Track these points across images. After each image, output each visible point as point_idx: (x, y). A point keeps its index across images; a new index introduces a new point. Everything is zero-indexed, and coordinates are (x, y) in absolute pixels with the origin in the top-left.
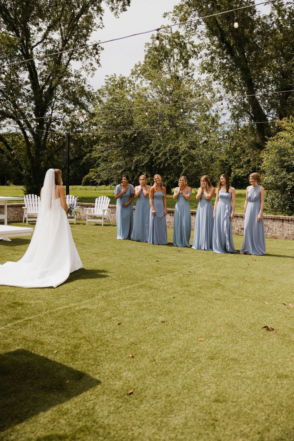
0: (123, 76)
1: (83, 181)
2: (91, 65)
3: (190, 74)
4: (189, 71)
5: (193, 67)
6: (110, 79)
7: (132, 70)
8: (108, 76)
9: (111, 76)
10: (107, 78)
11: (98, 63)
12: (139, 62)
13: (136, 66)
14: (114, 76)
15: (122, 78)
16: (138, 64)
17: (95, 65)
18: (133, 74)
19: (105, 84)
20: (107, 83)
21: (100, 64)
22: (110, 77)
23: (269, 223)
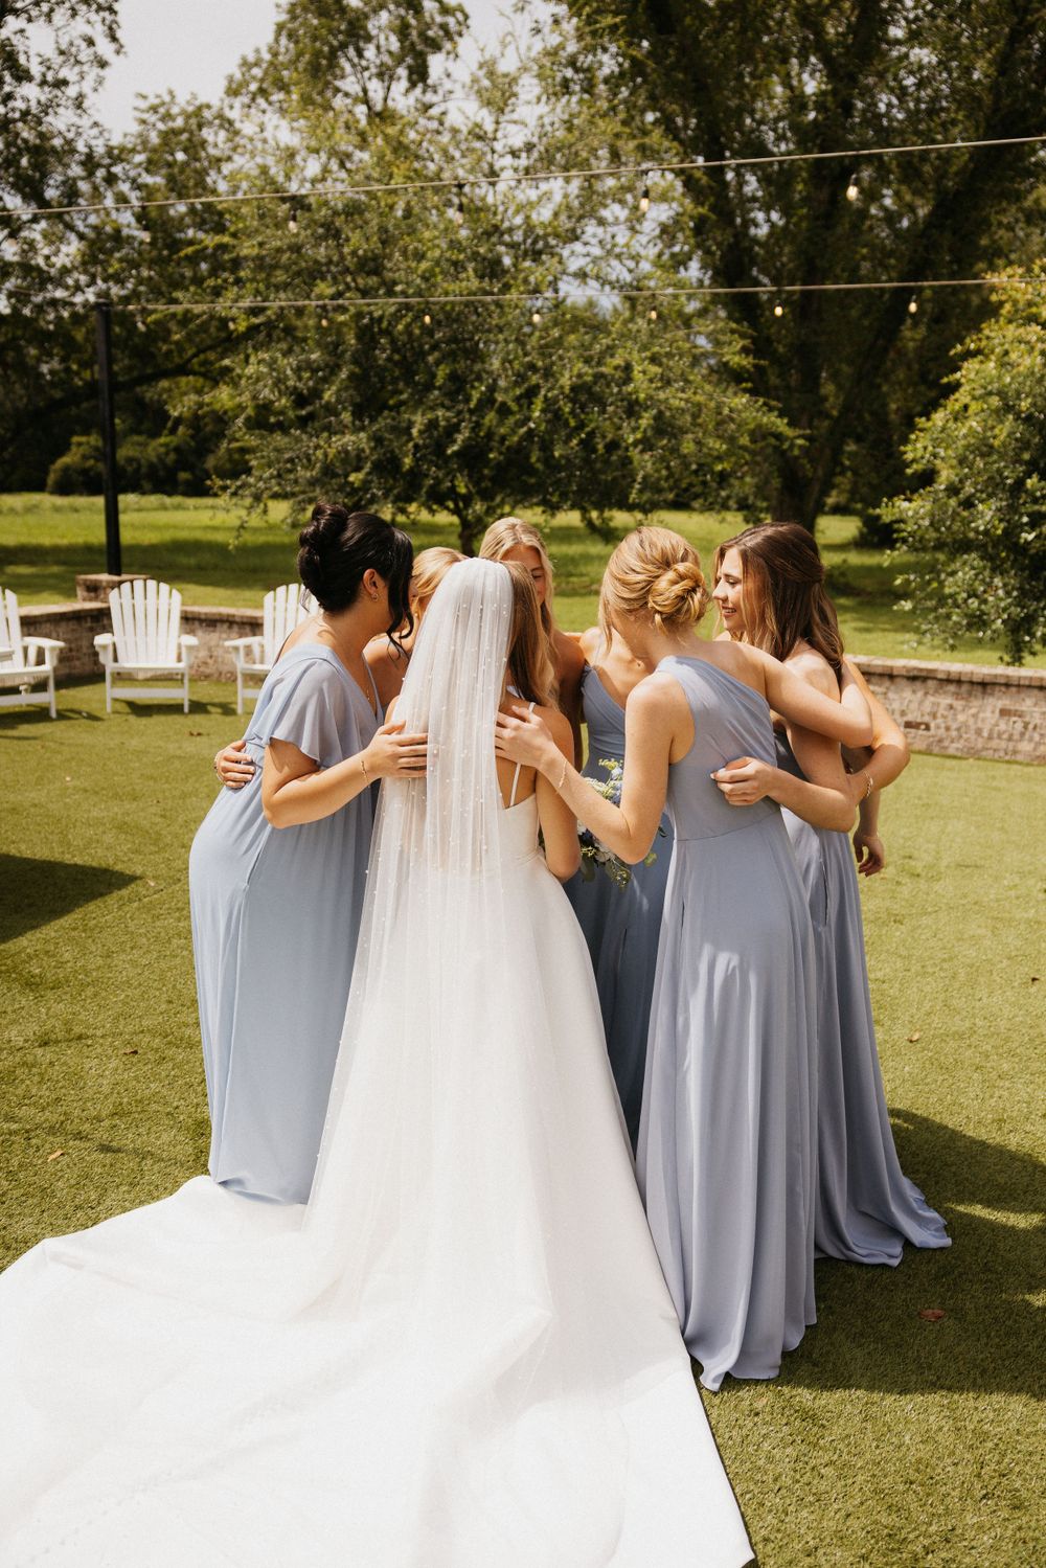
0: (202, 99)
1: (51, 479)
2: (90, 42)
3: (434, 112)
4: (429, 97)
5: (448, 85)
6: (154, 109)
7: (231, 79)
8: (145, 97)
9: (158, 96)
10: (144, 105)
11: (114, 39)
12: (257, 51)
13: (246, 65)
14: (167, 98)
15: (200, 108)
16: (251, 58)
17: (104, 48)
18: (233, 91)
19: (135, 128)
20: (144, 122)
21: (122, 46)
22: (154, 101)
23: (1029, 702)
